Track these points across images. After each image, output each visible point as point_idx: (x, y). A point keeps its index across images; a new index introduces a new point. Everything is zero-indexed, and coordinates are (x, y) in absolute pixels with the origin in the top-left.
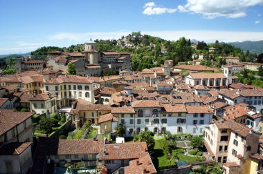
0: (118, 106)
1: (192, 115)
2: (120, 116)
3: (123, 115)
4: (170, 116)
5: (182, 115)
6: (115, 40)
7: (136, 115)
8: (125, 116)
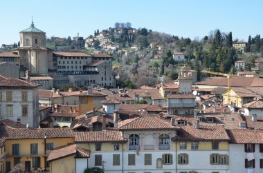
0: (88, 130)
1: (243, 148)
2: (93, 147)
3: (98, 145)
4: (195, 148)
5: (221, 145)
6: (81, 39)
7: (126, 146)
8: (103, 147)
